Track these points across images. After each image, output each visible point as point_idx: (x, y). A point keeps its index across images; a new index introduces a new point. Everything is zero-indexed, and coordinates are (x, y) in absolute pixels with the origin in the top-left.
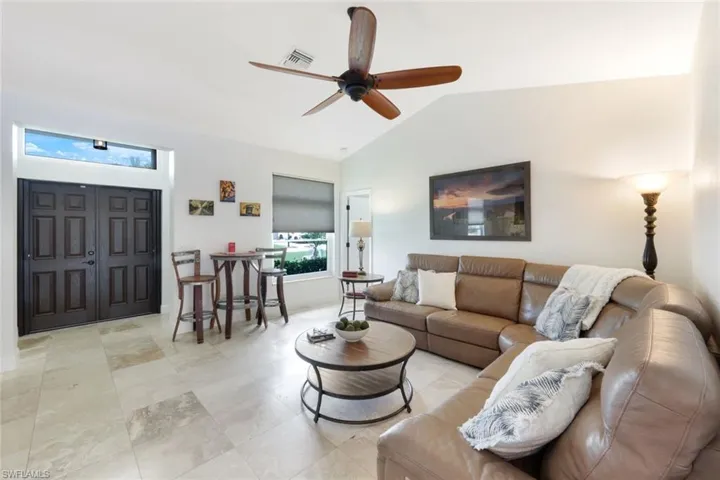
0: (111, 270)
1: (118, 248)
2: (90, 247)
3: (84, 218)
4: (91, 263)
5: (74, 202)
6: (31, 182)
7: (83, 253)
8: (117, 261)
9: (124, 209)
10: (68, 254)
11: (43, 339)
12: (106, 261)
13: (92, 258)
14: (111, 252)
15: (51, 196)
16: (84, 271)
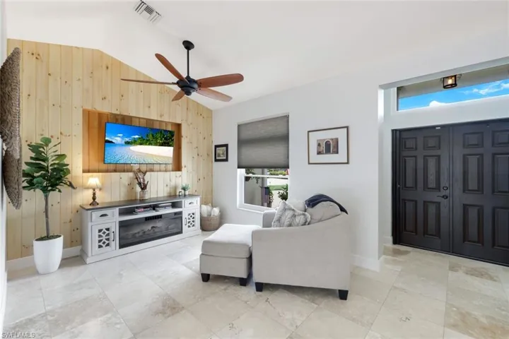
0: (465, 207)
1: (473, 185)
2: (444, 183)
3: (439, 157)
4: (445, 197)
5: (432, 143)
6: (401, 131)
7: (438, 188)
8: (470, 199)
9: (480, 144)
10: (426, 187)
11: (406, 253)
12: (459, 198)
13: (447, 193)
14: (465, 189)
15: (414, 140)
16: (439, 203)
